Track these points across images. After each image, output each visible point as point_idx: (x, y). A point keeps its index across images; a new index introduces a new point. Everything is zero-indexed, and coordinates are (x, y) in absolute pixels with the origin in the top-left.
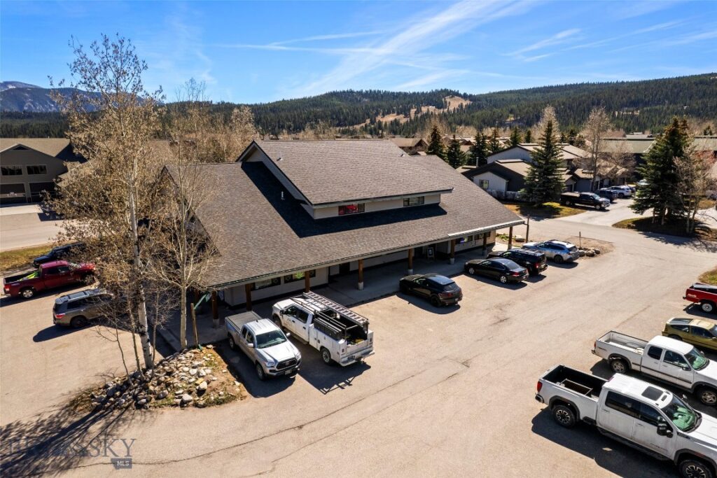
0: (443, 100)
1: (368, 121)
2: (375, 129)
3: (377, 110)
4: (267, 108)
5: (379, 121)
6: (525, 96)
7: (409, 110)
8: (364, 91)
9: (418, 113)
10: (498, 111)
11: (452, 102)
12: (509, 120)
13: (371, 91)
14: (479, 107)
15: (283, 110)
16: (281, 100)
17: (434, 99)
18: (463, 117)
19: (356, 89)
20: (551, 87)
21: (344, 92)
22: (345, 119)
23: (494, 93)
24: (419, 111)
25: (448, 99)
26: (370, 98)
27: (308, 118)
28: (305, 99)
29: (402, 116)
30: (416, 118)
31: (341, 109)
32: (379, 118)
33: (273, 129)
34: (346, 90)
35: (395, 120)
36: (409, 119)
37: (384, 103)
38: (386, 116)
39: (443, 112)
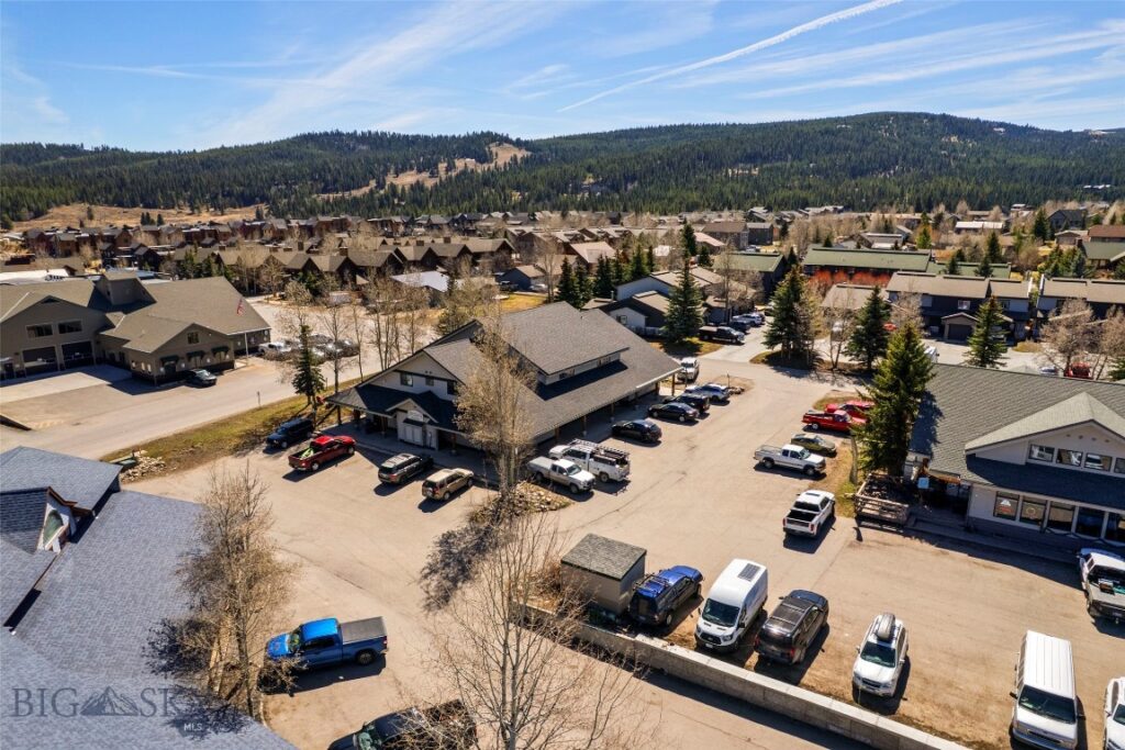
0: (487, 149)
1: (373, 183)
2: (386, 197)
3: (385, 166)
5: (392, 184)
6: (605, 144)
7: (436, 165)
8: (359, 132)
9: (450, 170)
10: (570, 168)
11: (500, 153)
12: (586, 182)
13: (377, 133)
14: (542, 162)
15: (224, 164)
16: (219, 146)
17: (473, 148)
18: (519, 178)
19: (346, 129)
20: (641, 130)
21: (326, 134)
22: (335, 181)
23: (560, 138)
24: (451, 167)
25: (494, 148)
26: (369, 144)
27: (273, 179)
28: (260, 145)
29: (425, 175)
30: (449, 179)
31: (326, 163)
32: (390, 179)
33: (214, 198)
34: (329, 131)
35: (418, 182)
36: (438, 180)
37: (394, 154)
38: (401, 175)
39: (489, 169)
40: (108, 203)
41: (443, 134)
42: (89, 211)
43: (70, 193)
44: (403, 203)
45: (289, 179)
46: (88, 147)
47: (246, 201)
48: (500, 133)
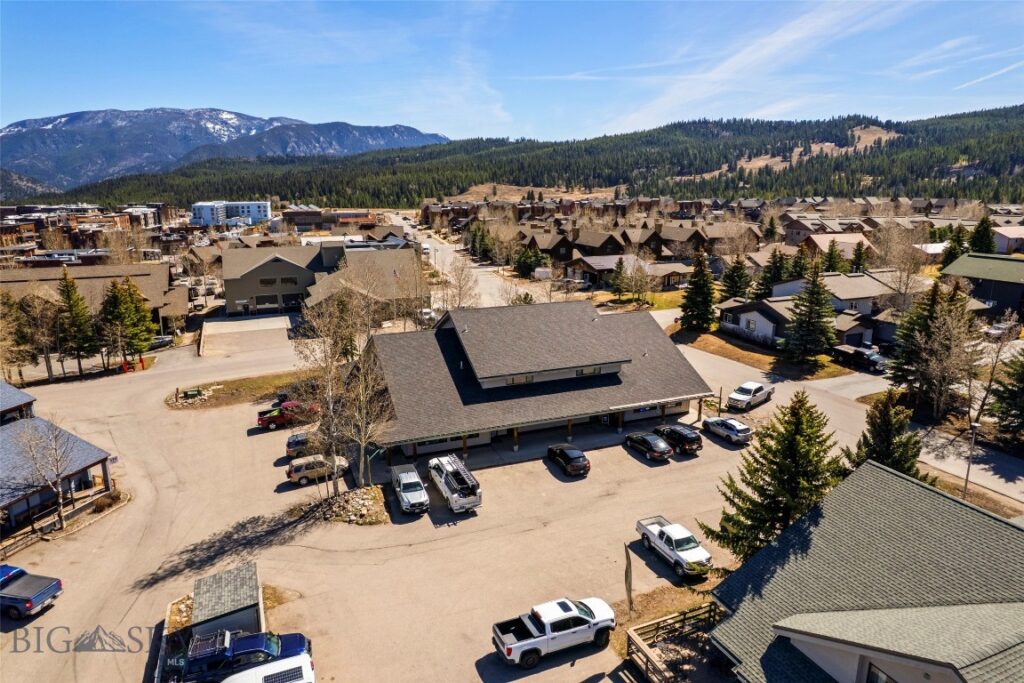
0: (849, 133)
1: (725, 167)
2: (733, 180)
4: (581, 148)
5: (742, 167)
7: (791, 150)
8: (725, 120)
9: (805, 155)
10: (939, 150)
11: (863, 137)
12: (958, 165)
13: (735, 120)
14: (910, 145)
15: (603, 150)
16: (601, 135)
17: (834, 132)
18: (877, 162)
19: (713, 117)
21: (694, 122)
22: (691, 164)
23: (942, 118)
24: (807, 150)
25: (857, 132)
26: (733, 130)
27: (637, 164)
28: (635, 134)
29: (778, 159)
30: (800, 163)
31: (687, 149)
32: (743, 163)
33: (586, 179)
35: (767, 166)
36: (787, 165)
37: (753, 139)
38: (753, 160)
39: (846, 153)
40: (511, 183)
41: (807, 120)
42: (495, 188)
43: (485, 175)
44: (748, 186)
45: (650, 163)
46: (512, 140)
47: (611, 182)
48: (868, 115)
